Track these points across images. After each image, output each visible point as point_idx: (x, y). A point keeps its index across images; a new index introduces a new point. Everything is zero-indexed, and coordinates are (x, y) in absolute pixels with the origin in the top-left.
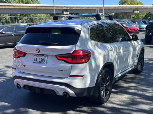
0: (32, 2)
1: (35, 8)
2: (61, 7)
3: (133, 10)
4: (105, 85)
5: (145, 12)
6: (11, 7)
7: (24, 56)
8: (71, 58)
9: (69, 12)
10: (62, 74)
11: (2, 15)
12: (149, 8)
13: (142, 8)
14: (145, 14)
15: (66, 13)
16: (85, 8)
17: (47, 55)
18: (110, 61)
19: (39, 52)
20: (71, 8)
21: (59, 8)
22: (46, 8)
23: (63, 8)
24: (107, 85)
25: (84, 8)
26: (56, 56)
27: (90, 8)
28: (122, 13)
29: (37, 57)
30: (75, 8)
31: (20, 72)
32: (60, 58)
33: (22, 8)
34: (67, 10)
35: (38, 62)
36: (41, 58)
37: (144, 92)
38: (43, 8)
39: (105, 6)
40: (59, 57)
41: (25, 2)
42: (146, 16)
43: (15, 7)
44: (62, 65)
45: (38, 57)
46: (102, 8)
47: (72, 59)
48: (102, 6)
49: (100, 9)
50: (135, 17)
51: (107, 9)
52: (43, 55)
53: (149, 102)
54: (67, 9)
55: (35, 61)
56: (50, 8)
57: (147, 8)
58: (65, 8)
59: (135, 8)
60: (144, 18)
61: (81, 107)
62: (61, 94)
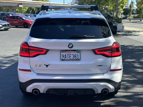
3: (17, 4)
5: (27, 7)
8: (110, 52)
12: (31, 3)
13: (26, 3)
14: (27, 8)
19: (72, 47)
28: (7, 6)
29: (66, 54)
35: (69, 59)
36: (72, 54)
42: (28, 10)
45: (68, 54)
47: (112, 53)
50: (19, 10)
52: (74, 51)
55: (64, 59)
57: (30, 3)
59: (19, 2)
60: (26, 12)
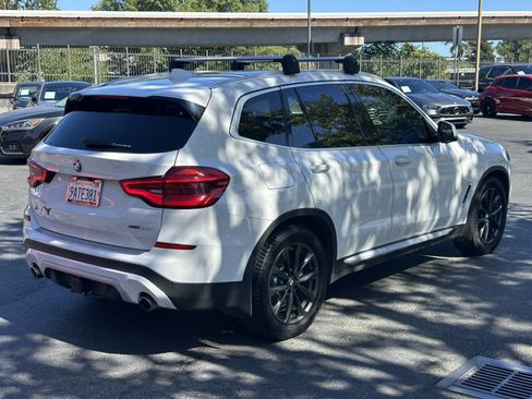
0: (241, 5)
1: (248, 25)
2: (335, 20)
4: (295, 279)
6: (167, 25)
7: (49, 182)
8: (160, 192)
9: (362, 39)
10: (138, 238)
11: (144, 49)
15: (352, 41)
16: (423, 22)
17: (103, 181)
18: (312, 206)
19: (79, 170)
20: (373, 24)
21: (329, 24)
22: (284, 25)
23: (345, 24)
24: (303, 283)
25: (417, 23)
26: (121, 182)
27: (440, 23)
29: (78, 186)
30: (386, 23)
31: (41, 230)
32: (132, 191)
33: (203, 25)
34: (355, 32)
35: (80, 199)
36: (86, 187)
37: (444, 315)
38: (274, 25)
39: (484, 14)
40: (131, 187)
41: (219, 6)
43: (182, 25)
44: (133, 210)
45: (80, 186)
46: (476, 22)
47: (165, 195)
48: (475, 14)
49: (465, 26)
51: (506, 25)
52: (91, 179)
53: (429, 341)
54: (356, 28)
55: (71, 198)
56: (298, 25)
58: (349, 24)
61: (208, 343)
62: (135, 299)
